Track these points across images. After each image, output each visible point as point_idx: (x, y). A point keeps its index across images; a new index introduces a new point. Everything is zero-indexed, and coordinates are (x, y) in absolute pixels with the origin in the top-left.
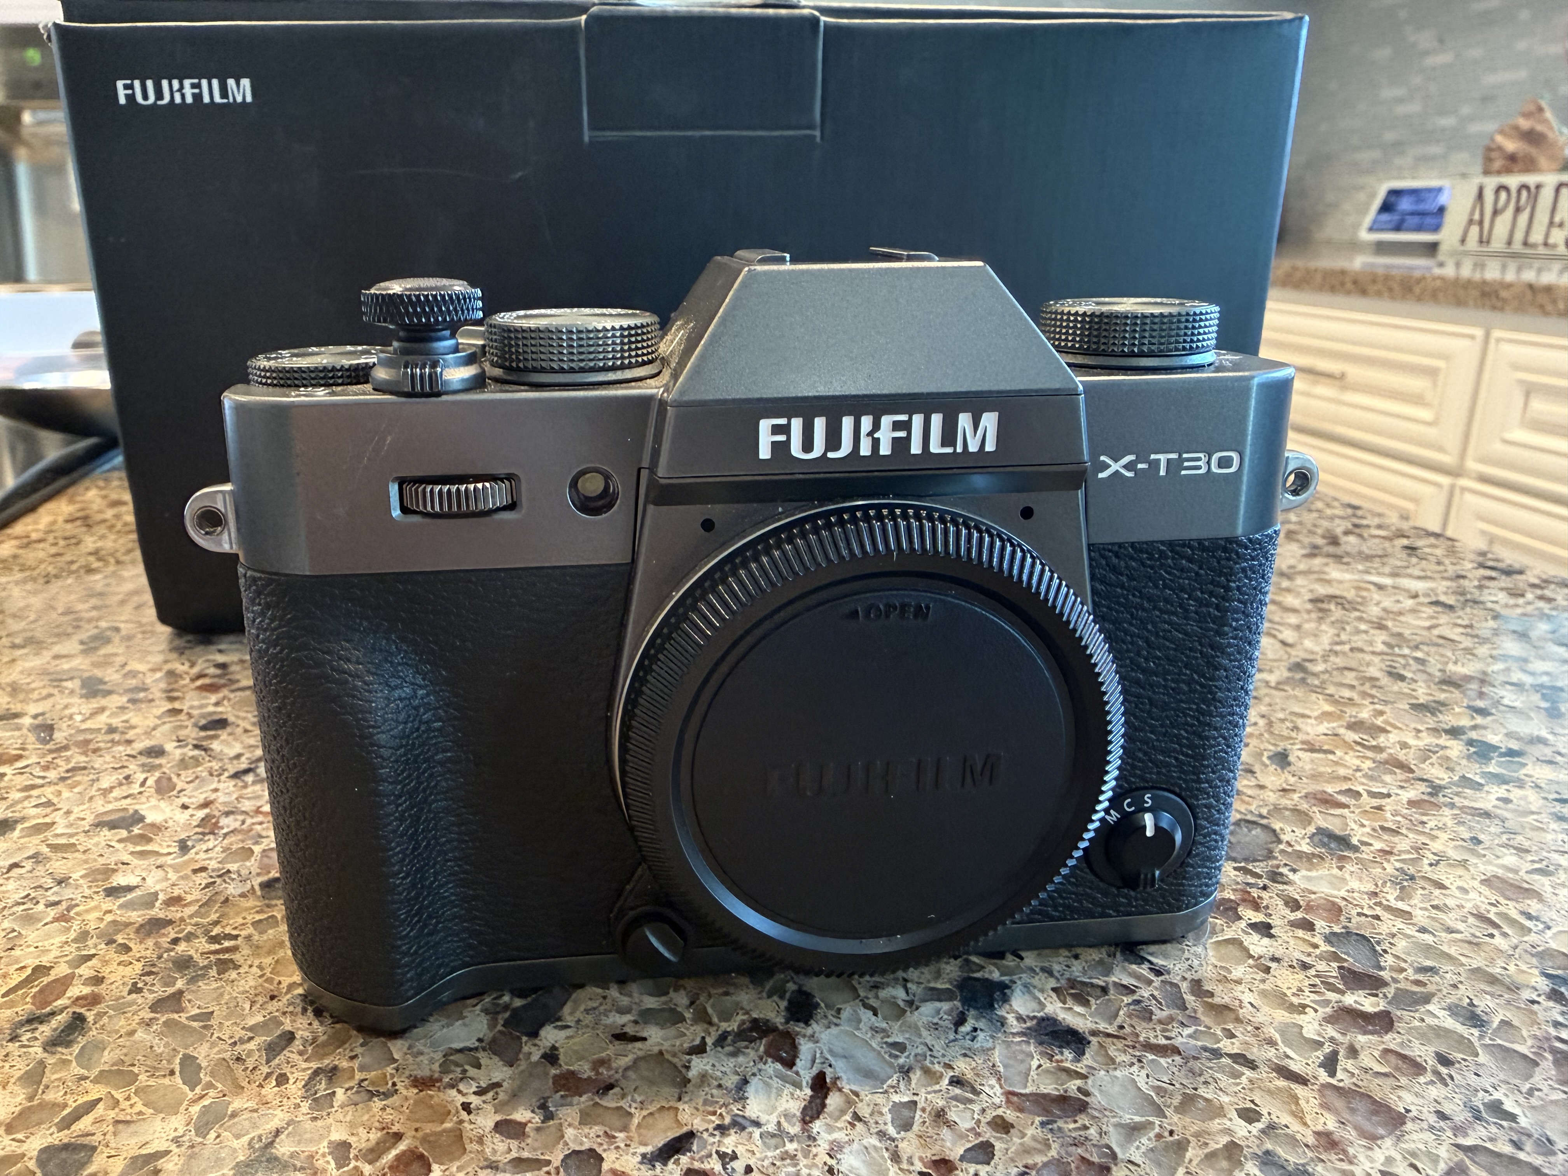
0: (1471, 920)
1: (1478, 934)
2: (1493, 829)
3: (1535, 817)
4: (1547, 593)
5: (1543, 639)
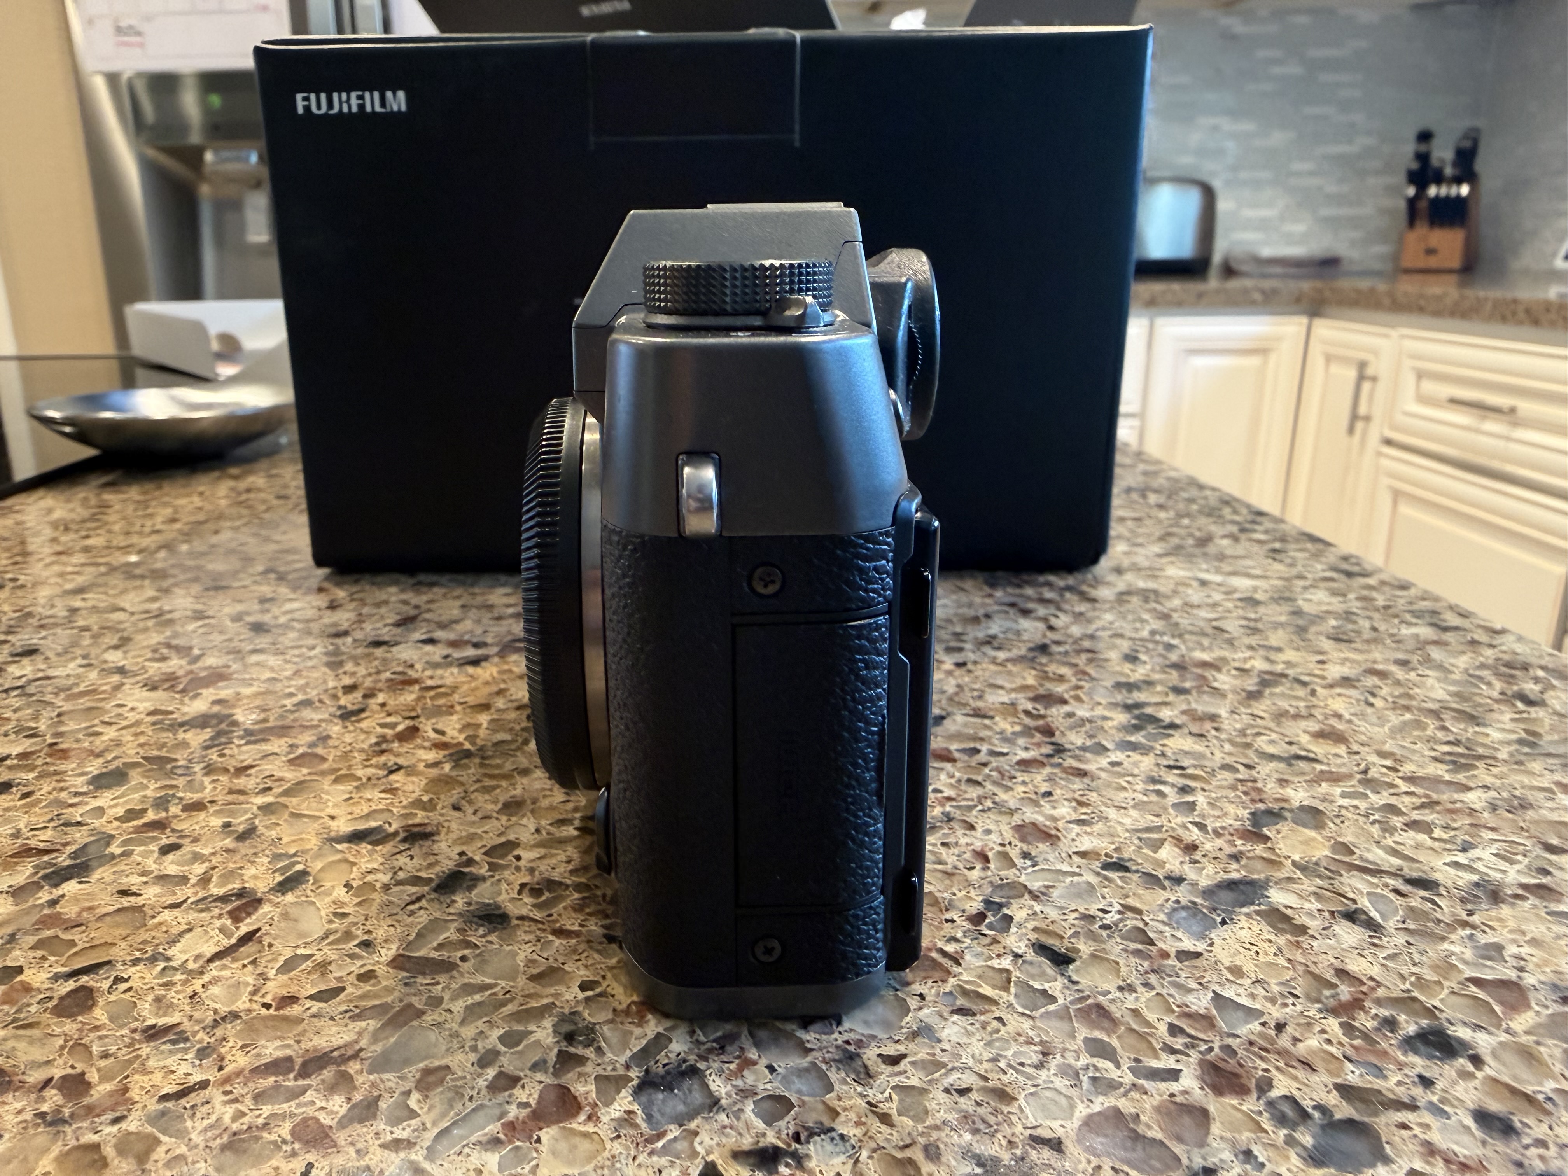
0: (968, 856)
1: (961, 866)
2: (1076, 787)
3: (1130, 779)
5: (1321, 633)
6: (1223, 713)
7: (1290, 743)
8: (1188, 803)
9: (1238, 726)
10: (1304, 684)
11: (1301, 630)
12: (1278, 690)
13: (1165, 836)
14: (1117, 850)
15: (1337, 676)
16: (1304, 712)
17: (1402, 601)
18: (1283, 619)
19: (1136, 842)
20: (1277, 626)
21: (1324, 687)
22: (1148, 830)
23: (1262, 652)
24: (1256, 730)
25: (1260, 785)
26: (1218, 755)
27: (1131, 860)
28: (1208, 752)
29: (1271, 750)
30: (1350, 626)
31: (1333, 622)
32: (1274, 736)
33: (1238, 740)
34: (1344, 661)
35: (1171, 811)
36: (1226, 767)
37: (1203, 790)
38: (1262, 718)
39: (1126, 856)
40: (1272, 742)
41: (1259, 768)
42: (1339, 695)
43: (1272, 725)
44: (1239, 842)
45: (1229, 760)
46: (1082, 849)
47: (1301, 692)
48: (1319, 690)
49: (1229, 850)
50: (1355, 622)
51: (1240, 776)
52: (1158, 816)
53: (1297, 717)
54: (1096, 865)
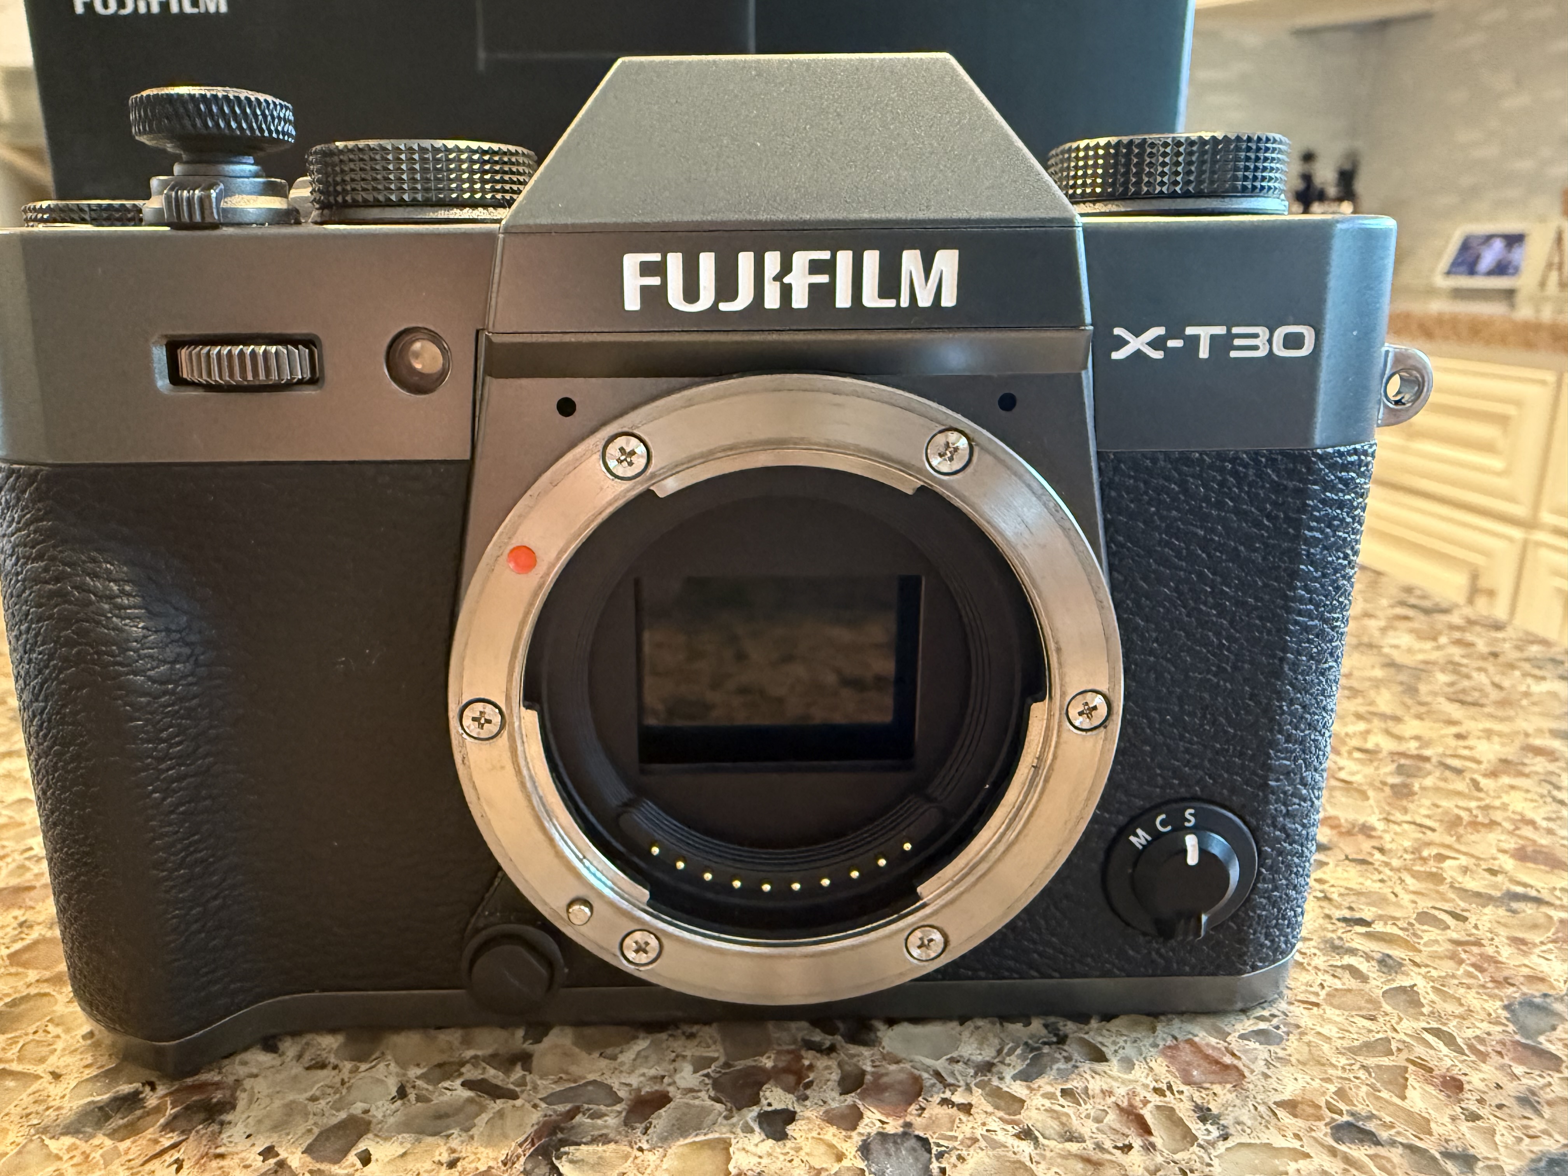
0: (1110, 1117)
1: (1108, 1145)
4: (1469, 637)
5: (1435, 694)
6: (1374, 820)
7: (1493, 872)
8: (1402, 990)
9: (1407, 844)
10: (1459, 772)
11: (1411, 690)
12: (1429, 782)
13: (1399, 1060)
14: (1341, 1093)
15: (1492, 757)
16: (1480, 819)
17: (1507, 645)
18: (1378, 673)
19: (1362, 1074)
20: (1377, 684)
21: (1485, 775)
22: (1369, 1047)
23: (1376, 723)
24: (1434, 851)
25: (1490, 950)
26: (1405, 898)
27: (1371, 1117)
28: (1387, 891)
29: (1471, 884)
30: (1466, 683)
31: (1443, 678)
32: (1464, 860)
33: (1417, 868)
34: (1489, 734)
35: (1387, 1008)
36: (1424, 917)
37: (1416, 964)
38: (1433, 830)
39: (1360, 1109)
40: (1465, 870)
41: (1473, 920)
42: (1512, 787)
43: (1450, 840)
44: (1519, 1070)
45: (1424, 904)
46: (1286, 1096)
47: (1460, 785)
48: (1483, 782)
49: (1512, 1088)
50: (1468, 677)
51: (1455, 936)
52: (1373, 1019)
53: (1475, 825)
54: (1322, 1131)
